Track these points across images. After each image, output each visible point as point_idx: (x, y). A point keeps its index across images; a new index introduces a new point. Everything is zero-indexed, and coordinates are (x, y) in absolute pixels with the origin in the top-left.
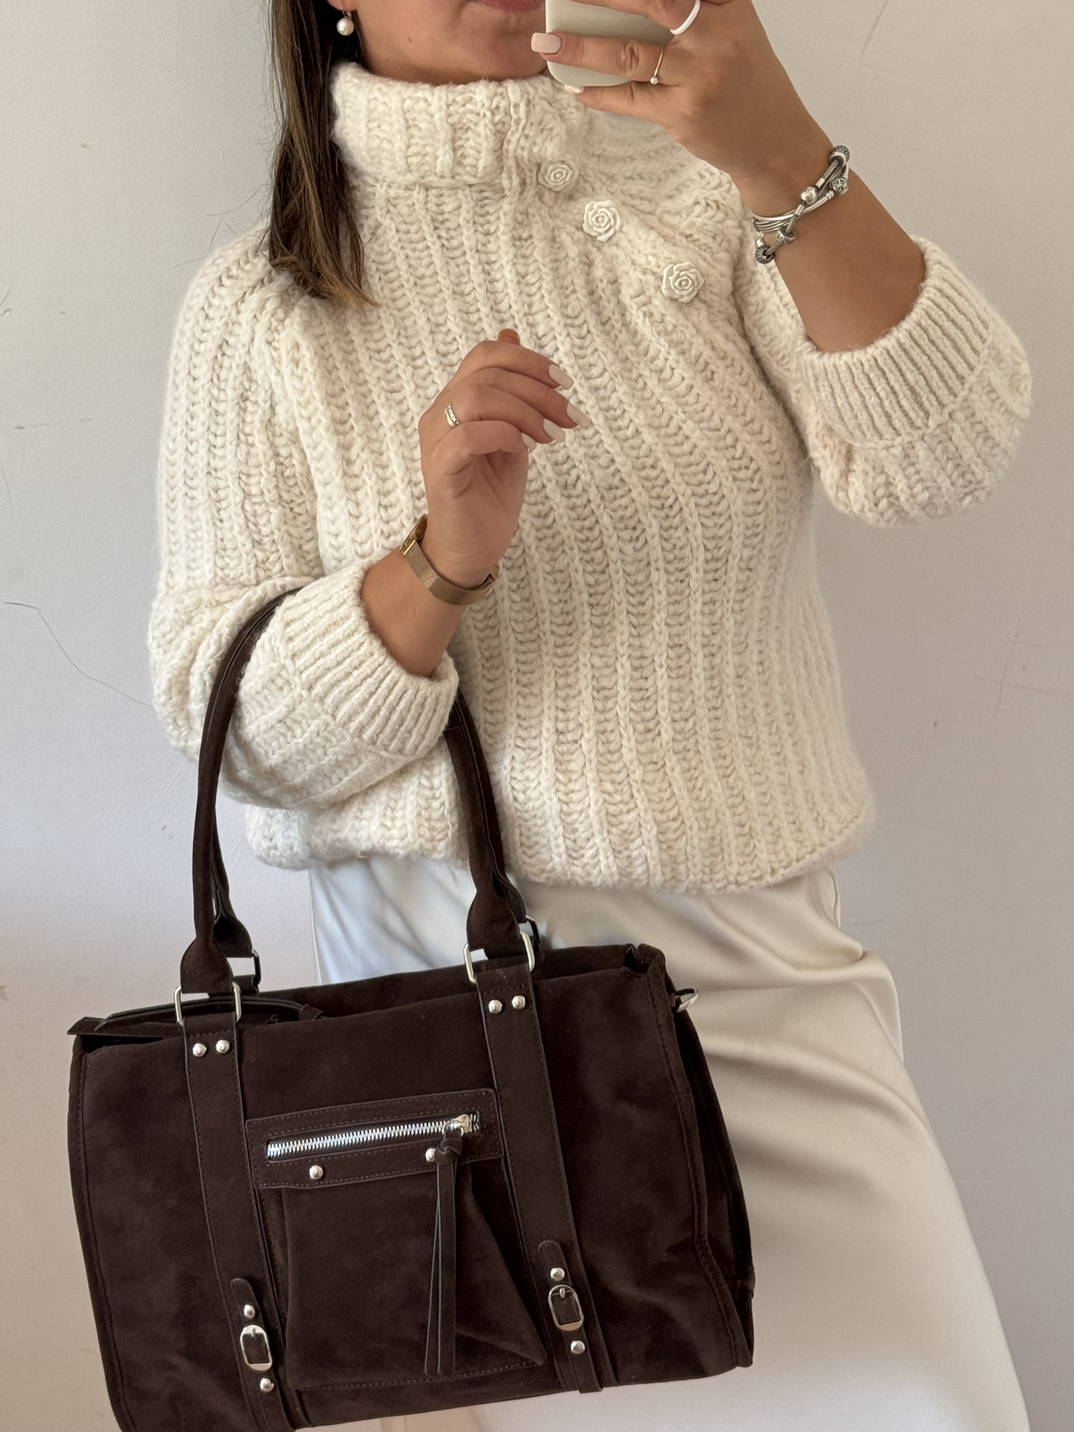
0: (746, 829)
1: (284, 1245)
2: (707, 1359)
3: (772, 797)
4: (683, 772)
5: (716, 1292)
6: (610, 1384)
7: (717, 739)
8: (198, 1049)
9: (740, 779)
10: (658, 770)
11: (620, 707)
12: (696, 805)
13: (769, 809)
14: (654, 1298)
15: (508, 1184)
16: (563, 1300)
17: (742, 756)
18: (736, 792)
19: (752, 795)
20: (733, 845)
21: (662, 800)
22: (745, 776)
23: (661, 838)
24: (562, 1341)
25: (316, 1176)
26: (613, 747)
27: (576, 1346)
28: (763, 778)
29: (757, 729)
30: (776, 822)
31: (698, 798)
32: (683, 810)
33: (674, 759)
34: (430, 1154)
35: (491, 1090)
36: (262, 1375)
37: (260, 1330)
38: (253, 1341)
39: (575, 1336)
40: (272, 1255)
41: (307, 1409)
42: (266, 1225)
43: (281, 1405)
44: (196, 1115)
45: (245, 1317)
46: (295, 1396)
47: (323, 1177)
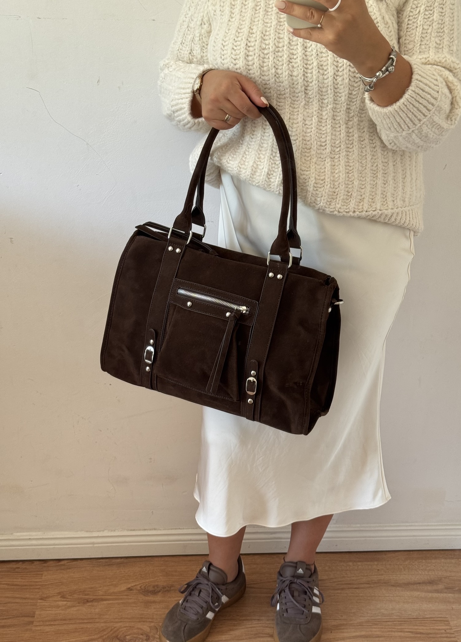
0: (350, 194)
1: (170, 325)
2: (293, 427)
3: (365, 187)
4: (331, 165)
7: (348, 159)
8: (170, 248)
9: (354, 176)
10: (323, 161)
11: (312, 133)
12: (332, 178)
13: (363, 191)
14: (283, 397)
15: (250, 337)
16: (252, 383)
17: (357, 168)
18: (351, 180)
19: (356, 183)
20: (342, 198)
21: (320, 172)
22: (356, 176)
23: (315, 185)
24: (246, 397)
25: (190, 305)
26: (308, 147)
27: (250, 401)
28: (364, 179)
29: (366, 162)
30: (363, 196)
31: (334, 176)
32: (326, 178)
33: (329, 159)
34: (228, 314)
35: (257, 303)
36: (148, 365)
37: (152, 349)
38: (149, 352)
39: (251, 397)
40: (166, 327)
41: (158, 384)
42: (168, 316)
43: (150, 378)
44: (161, 270)
45: (150, 343)
46: (156, 377)
47: (191, 307)
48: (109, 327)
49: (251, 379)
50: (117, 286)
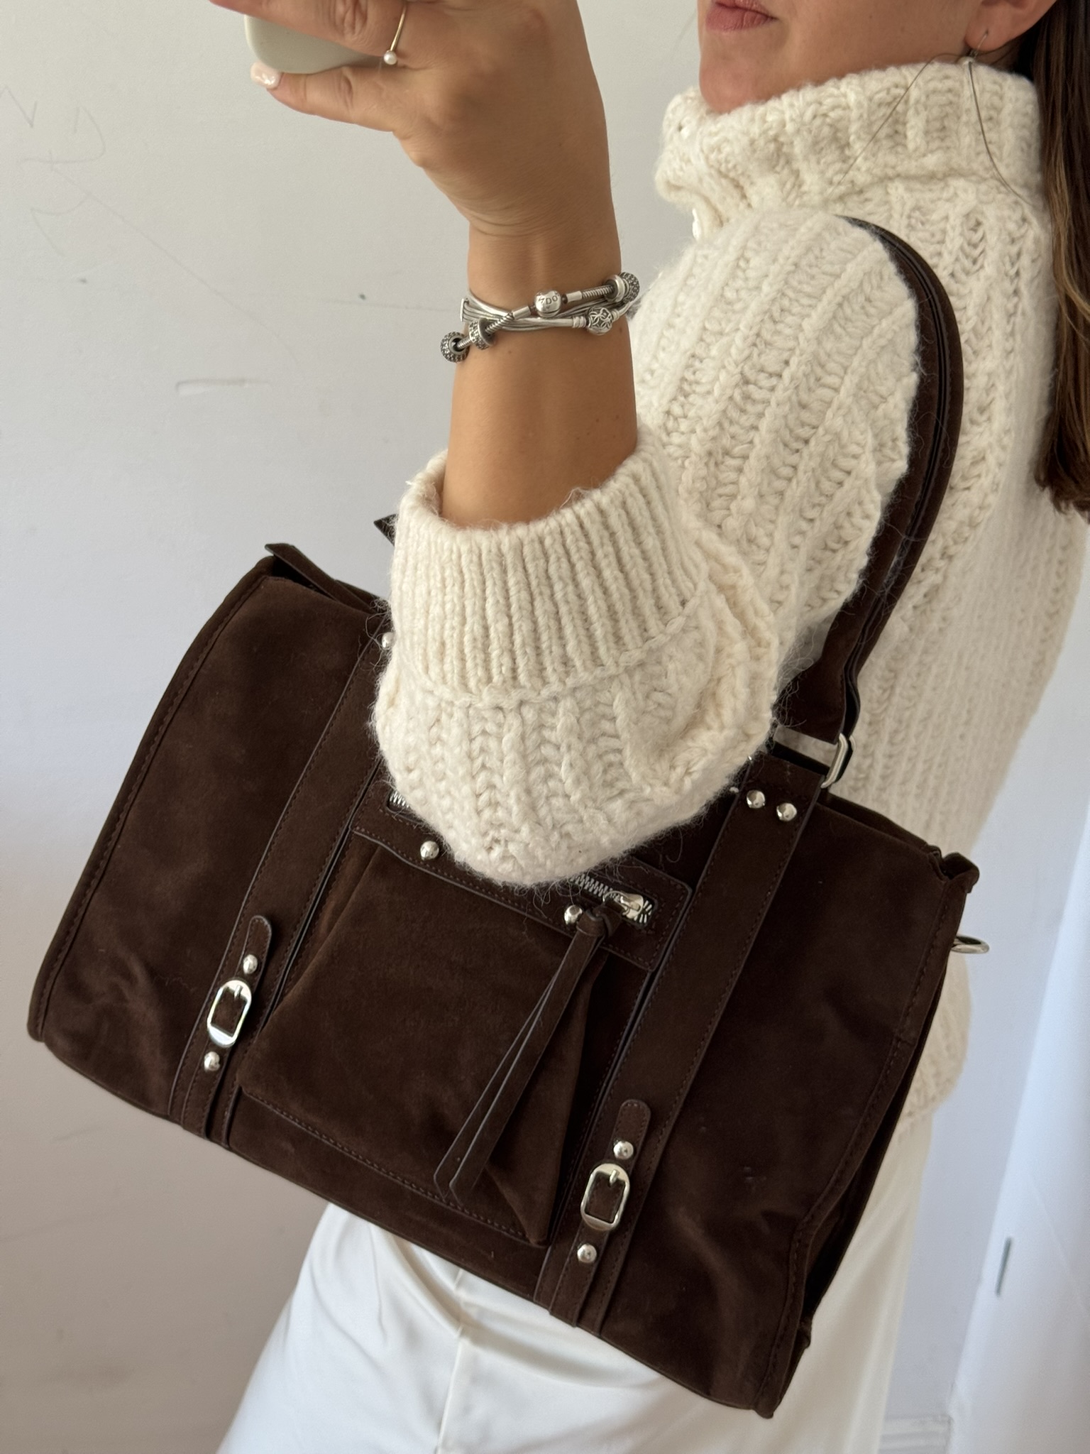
1: (337, 912)
5: (788, 1304)
6: (590, 1328)
14: (713, 1259)
15: (635, 1008)
16: (610, 1185)
24: (574, 1233)
25: (426, 855)
27: (585, 1252)
34: (572, 913)
35: (690, 891)
36: (215, 1047)
37: (247, 994)
38: (232, 1001)
39: (592, 1237)
40: (316, 917)
41: (236, 1121)
42: (332, 879)
43: (211, 1096)
44: (339, 710)
45: (241, 969)
46: (233, 1097)
47: (429, 862)
48: (94, 883)
49: (612, 1171)
50: (157, 739)
